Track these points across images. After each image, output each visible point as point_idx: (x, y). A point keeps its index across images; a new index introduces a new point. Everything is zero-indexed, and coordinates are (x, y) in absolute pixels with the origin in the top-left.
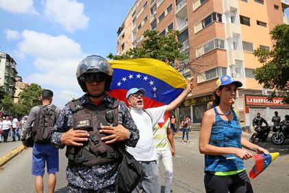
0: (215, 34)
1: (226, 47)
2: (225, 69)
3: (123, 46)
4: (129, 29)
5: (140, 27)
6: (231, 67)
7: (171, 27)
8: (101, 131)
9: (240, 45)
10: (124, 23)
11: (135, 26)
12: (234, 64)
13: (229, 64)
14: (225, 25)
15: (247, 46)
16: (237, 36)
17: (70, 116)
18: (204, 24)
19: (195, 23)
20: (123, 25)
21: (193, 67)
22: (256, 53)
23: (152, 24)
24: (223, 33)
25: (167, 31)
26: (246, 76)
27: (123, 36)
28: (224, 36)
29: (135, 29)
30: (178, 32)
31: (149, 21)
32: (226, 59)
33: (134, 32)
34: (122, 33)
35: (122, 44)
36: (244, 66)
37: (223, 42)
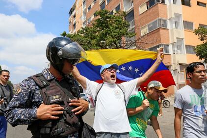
0: (158, 15)
1: (169, 26)
2: (167, 46)
3: (74, 25)
4: (80, 10)
5: (89, 8)
6: (173, 44)
7: (118, 8)
8: (70, 104)
9: (181, 24)
10: (75, 4)
11: (85, 7)
12: (176, 41)
13: (171, 42)
14: (168, 6)
15: (188, 25)
16: (178, 16)
17: (37, 92)
18: (148, 6)
19: (140, 4)
20: (75, 6)
21: (138, 44)
22: (197, 32)
23: (100, 6)
24: (166, 14)
25: (115, 11)
26: (187, 53)
27: (75, 16)
28: (167, 17)
29: (85, 10)
30: (124, 13)
31: (99, 2)
32: (168, 37)
33: (85, 13)
34: (73, 14)
35: (74, 23)
36: (185, 43)
37: (165, 21)
